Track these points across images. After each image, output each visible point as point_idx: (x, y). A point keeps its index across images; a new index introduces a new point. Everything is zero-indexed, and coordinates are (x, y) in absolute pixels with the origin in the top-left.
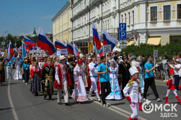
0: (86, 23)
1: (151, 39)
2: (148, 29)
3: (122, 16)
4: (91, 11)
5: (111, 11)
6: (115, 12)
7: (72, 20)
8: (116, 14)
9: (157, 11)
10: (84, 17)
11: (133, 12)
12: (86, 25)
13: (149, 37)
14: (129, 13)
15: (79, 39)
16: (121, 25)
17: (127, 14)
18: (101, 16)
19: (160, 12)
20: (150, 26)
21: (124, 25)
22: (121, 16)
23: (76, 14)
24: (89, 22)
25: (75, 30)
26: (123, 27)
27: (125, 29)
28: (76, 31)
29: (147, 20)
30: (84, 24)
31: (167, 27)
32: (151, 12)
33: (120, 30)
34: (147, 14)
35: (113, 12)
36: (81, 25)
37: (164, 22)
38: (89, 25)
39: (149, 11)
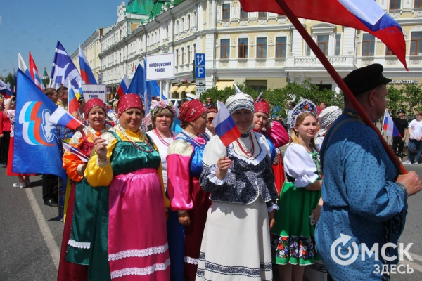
0: (122, 61)
1: (220, 83)
2: (217, 70)
3: (177, 51)
4: (130, 45)
5: (161, 44)
6: (167, 45)
7: (101, 57)
8: (168, 48)
9: (229, 46)
10: (118, 52)
11: (195, 45)
12: (122, 63)
13: (218, 81)
14: (189, 47)
15: (110, 83)
16: (198, 57)
17: (186, 49)
18: (144, 51)
19: (234, 47)
20: (219, 66)
21: (202, 57)
22: (175, 51)
23: (107, 49)
24: (126, 59)
25: (104, 70)
26: (200, 59)
27: (203, 63)
28: (106, 72)
29: (215, 57)
30: (118, 62)
31: (242, 67)
32: (221, 47)
33: (197, 63)
34: (215, 48)
35: (164, 46)
36: (115, 64)
37: (239, 61)
38: (127, 63)
39: (219, 45)
